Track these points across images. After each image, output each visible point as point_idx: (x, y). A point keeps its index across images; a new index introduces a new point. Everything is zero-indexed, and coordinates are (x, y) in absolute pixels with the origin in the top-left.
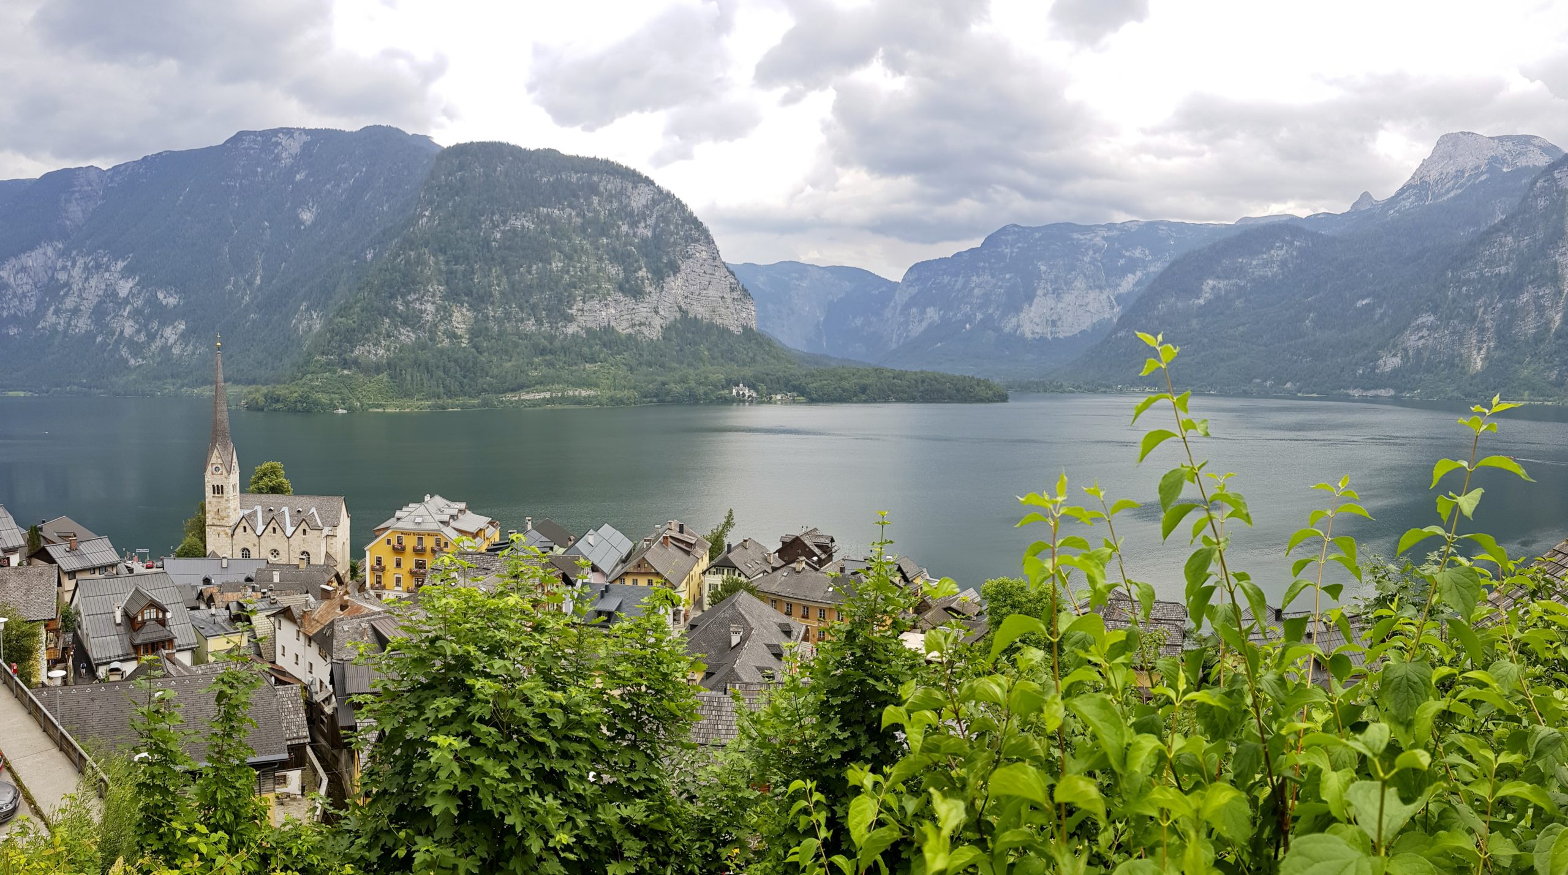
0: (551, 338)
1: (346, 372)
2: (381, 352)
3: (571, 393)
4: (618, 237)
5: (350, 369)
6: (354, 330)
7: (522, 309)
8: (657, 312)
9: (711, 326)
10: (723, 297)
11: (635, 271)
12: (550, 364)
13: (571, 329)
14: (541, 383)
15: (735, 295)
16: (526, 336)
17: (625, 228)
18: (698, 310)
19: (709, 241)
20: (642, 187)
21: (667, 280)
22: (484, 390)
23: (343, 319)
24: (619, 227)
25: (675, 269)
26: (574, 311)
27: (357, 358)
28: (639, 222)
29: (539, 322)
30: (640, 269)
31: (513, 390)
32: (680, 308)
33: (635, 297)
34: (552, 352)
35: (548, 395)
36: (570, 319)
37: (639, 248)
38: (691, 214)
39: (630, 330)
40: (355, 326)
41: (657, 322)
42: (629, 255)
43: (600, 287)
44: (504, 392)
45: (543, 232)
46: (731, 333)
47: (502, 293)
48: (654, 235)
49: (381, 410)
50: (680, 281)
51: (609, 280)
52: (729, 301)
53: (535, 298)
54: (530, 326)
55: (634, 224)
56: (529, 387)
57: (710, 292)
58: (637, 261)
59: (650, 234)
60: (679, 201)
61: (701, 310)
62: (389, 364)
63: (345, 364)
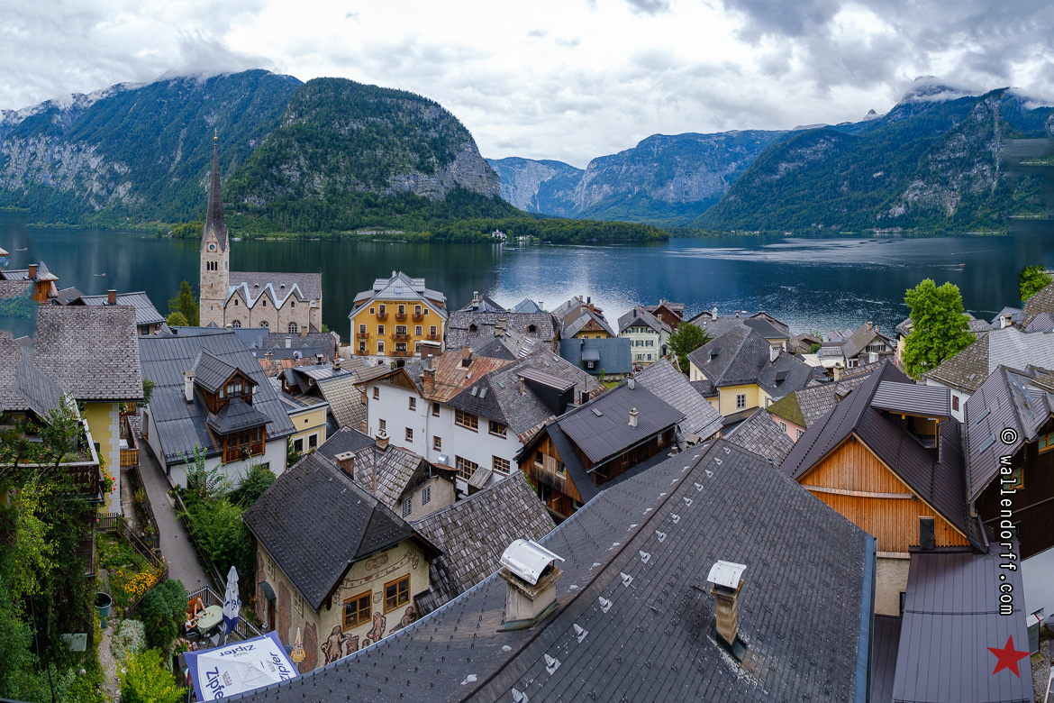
0: (376, 197)
1: (239, 214)
2: (263, 201)
3: (389, 232)
4: (415, 136)
5: (242, 212)
6: (244, 187)
7: (357, 177)
8: (442, 184)
9: (475, 194)
10: (481, 176)
11: (428, 158)
12: (377, 214)
13: (388, 192)
14: (370, 226)
15: (489, 175)
16: (359, 195)
17: (419, 132)
18: (466, 183)
19: (472, 142)
20: (432, 108)
21: (448, 164)
22: (334, 228)
23: (238, 180)
24: (416, 131)
25: (453, 158)
26: (390, 181)
27: (247, 205)
28: (430, 128)
29: (368, 186)
30: (431, 156)
31: (353, 229)
32: (455, 182)
33: (427, 174)
34: (376, 206)
35: (374, 233)
36: (386, 185)
37: (430, 144)
38: (462, 125)
39: (424, 194)
40: (245, 184)
41: (442, 190)
42: (424, 148)
43: (404, 166)
44: (347, 230)
45: (371, 131)
46: (487, 199)
47: (346, 168)
48: (441, 138)
49: (263, 239)
50: (455, 166)
51: (410, 163)
52: (485, 179)
53: (366, 171)
54: (361, 188)
55: (427, 130)
56: (362, 227)
57: (474, 173)
58: (429, 152)
59: (437, 136)
60: (454, 118)
61: (469, 184)
62: (268, 209)
63: (239, 209)
